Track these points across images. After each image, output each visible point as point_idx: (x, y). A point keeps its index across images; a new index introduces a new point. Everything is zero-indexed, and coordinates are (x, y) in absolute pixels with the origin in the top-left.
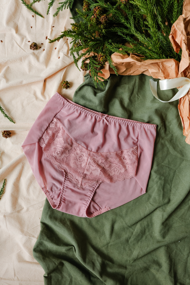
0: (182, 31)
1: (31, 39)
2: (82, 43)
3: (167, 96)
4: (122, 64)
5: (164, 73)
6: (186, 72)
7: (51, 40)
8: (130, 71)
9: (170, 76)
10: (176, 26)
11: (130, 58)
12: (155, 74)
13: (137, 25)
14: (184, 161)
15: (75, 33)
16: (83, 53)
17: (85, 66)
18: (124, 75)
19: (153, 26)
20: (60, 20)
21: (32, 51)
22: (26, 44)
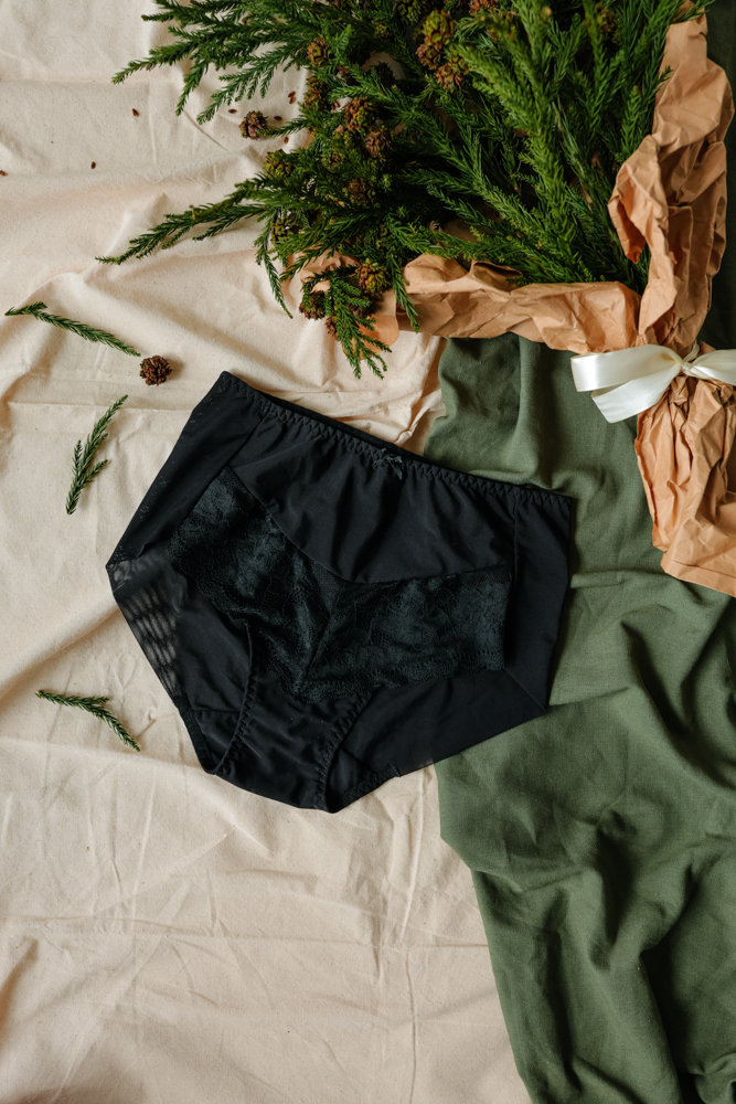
0: (653, 188)
2: (298, 222)
4: (441, 298)
5: (587, 331)
6: (664, 327)
8: (468, 322)
9: (606, 342)
10: (634, 170)
11: (473, 276)
12: (556, 334)
13: (491, 165)
17: (316, 303)
19: (553, 170)
22: (220, 120)
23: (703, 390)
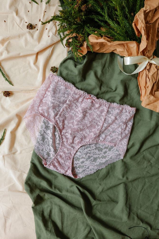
0: (142, 20)
1: (27, 20)
2: (67, 26)
3: (131, 70)
4: (96, 44)
5: (128, 52)
6: (145, 52)
7: (43, 22)
8: (103, 49)
9: (132, 54)
10: (138, 16)
11: (103, 39)
12: (121, 52)
13: (110, 14)
14: (141, 120)
15: (62, 18)
16: (67, 33)
17: (68, 44)
18: (98, 52)
20: (51, 7)
21: (28, 30)
22: (23, 24)
23: (153, 66)
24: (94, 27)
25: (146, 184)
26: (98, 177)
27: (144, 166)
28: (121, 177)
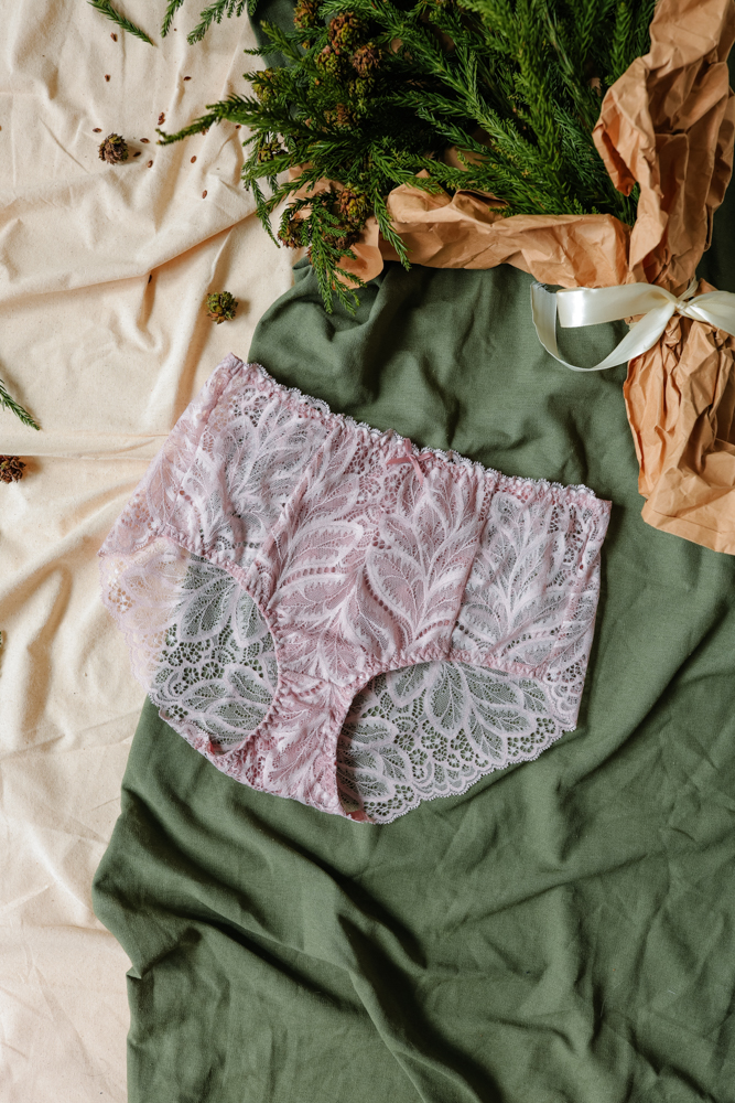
0: (639, 116)
1: (102, 120)
2: (287, 145)
3: (595, 349)
4: (426, 228)
5: (576, 266)
6: (655, 264)
7: (168, 134)
8: (460, 253)
9: (597, 277)
10: (620, 97)
11: (454, 206)
12: (545, 267)
13: (491, 84)
14: (649, 586)
15: (257, 110)
16: (291, 180)
17: (294, 232)
18: (437, 266)
20: (214, 58)
21: (106, 166)
22: (84, 138)
23: (697, 332)
24: (412, 151)
25: (671, 890)
26: (442, 858)
27: (660, 802)
28: (551, 858)
